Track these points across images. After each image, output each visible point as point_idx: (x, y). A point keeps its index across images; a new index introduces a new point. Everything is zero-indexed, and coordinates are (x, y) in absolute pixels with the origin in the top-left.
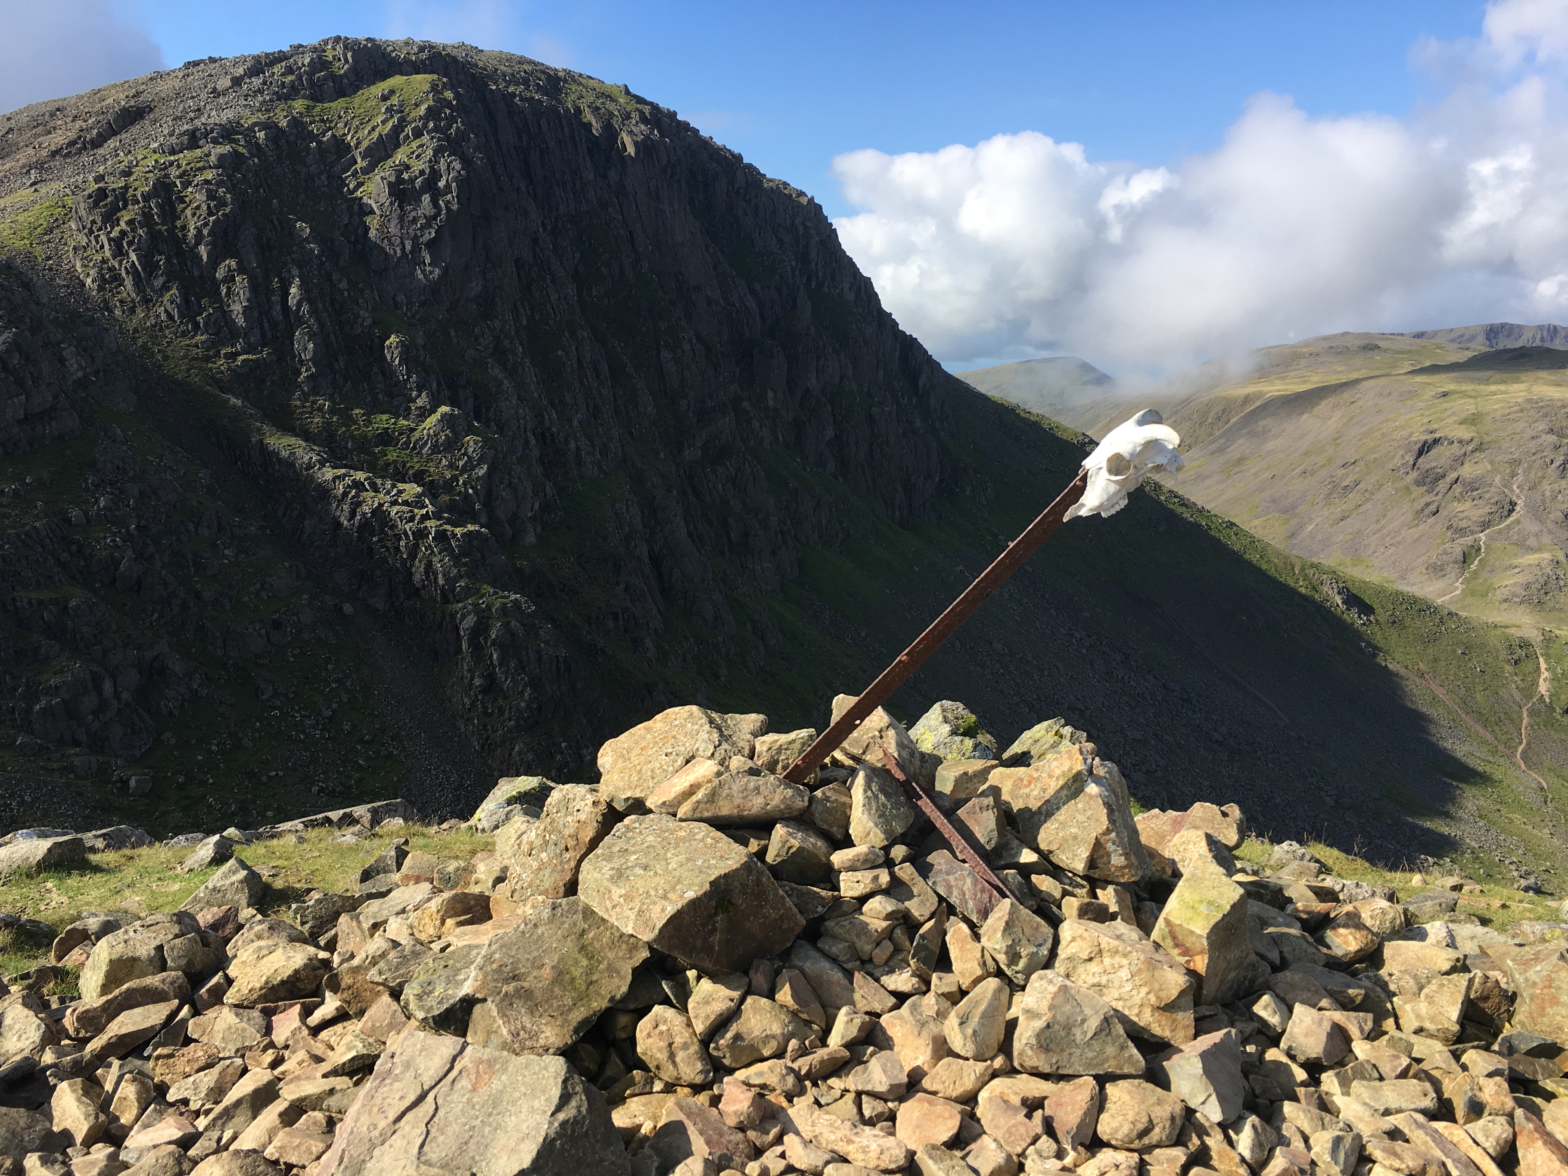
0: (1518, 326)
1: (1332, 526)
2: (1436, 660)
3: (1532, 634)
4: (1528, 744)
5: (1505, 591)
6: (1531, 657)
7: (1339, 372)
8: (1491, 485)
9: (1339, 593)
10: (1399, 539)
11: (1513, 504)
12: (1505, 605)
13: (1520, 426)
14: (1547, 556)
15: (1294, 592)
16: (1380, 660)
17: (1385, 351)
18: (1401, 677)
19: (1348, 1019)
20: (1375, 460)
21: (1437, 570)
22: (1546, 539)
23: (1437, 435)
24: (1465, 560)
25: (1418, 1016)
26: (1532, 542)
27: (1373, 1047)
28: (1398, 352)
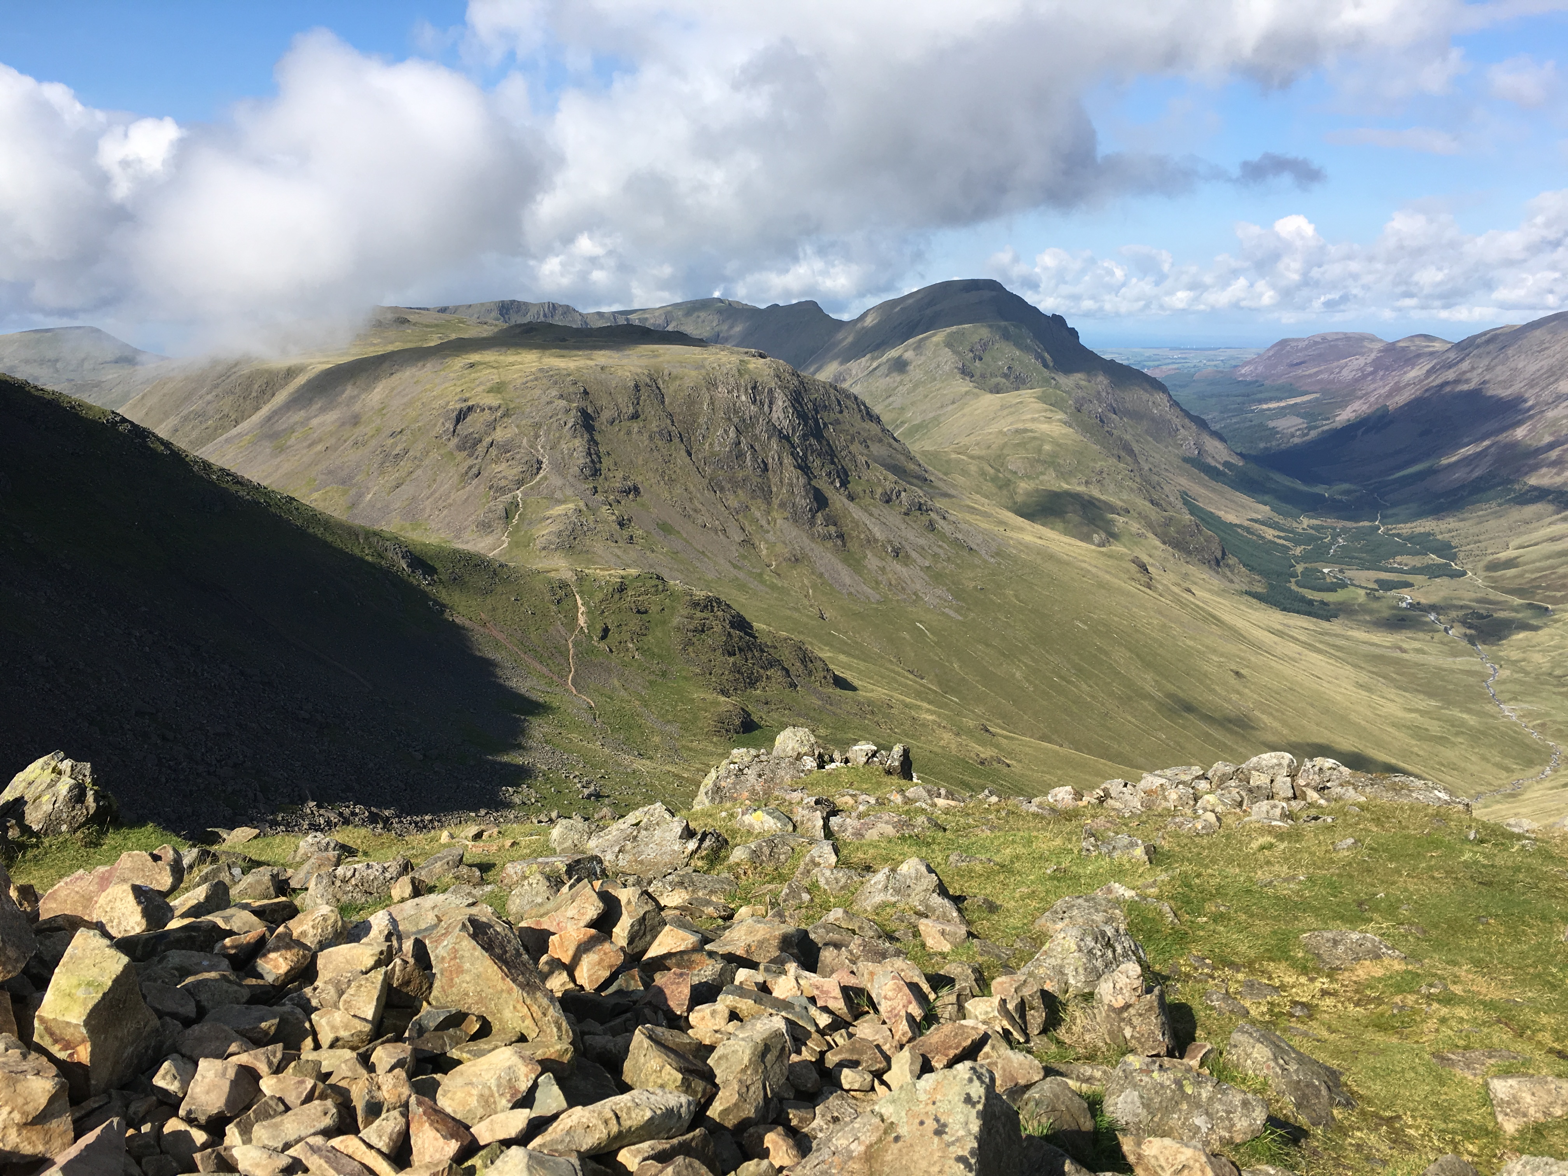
0: (525, 303)
1: (389, 494)
2: (494, 609)
3: (568, 575)
4: (576, 671)
5: (543, 540)
6: (570, 595)
7: (375, 345)
8: (520, 447)
9: (403, 557)
10: (450, 501)
11: (540, 463)
12: (544, 553)
13: (537, 392)
14: (571, 506)
15: (362, 560)
16: (447, 615)
17: (414, 324)
18: (467, 629)
19: (256, 1057)
20: (420, 429)
21: (485, 527)
22: (569, 492)
23: (470, 403)
24: (508, 515)
25: (333, 1028)
26: (558, 495)
27: (279, 1080)
28: (427, 326)
